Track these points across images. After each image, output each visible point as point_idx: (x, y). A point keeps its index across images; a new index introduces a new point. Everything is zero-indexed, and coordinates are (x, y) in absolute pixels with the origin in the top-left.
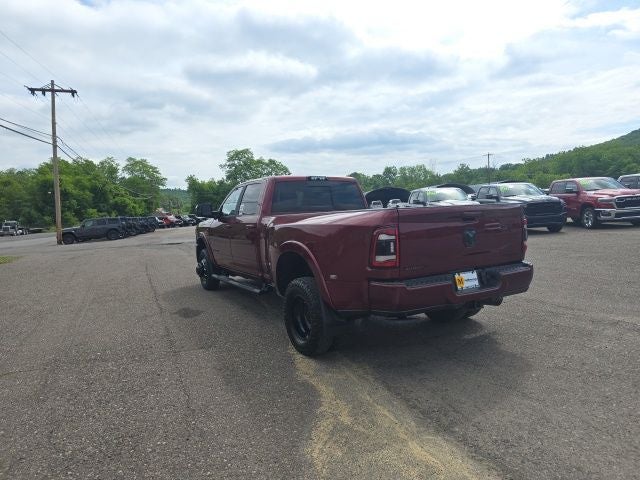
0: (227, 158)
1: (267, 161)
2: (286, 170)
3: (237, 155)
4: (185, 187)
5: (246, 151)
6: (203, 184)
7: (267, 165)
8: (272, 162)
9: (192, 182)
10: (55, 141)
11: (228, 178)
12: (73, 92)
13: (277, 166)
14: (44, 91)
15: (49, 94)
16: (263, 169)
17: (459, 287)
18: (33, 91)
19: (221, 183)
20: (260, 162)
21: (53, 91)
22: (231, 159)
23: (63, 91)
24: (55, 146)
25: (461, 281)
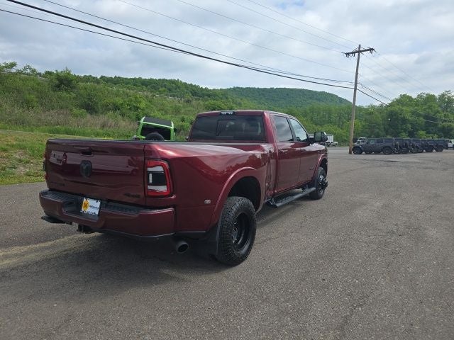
10: (356, 86)
12: (371, 50)
14: (353, 53)
15: (357, 54)
17: (83, 210)
18: (348, 54)
21: (359, 52)
23: (365, 50)
24: (355, 89)
25: (86, 206)
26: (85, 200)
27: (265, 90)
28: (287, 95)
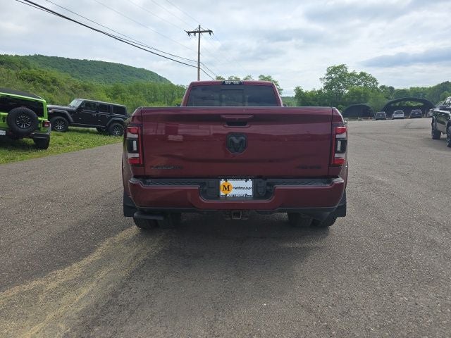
0: (326, 72)
1: (358, 74)
2: (374, 80)
3: (334, 70)
4: (294, 94)
5: (342, 66)
6: (306, 93)
7: (359, 77)
8: (363, 74)
9: (299, 91)
10: (199, 65)
11: (325, 88)
12: (210, 32)
13: (367, 78)
14: (194, 32)
15: (197, 34)
16: (355, 80)
17: (222, 193)
18: (189, 33)
19: (320, 92)
20: (352, 74)
21: (200, 32)
22: (330, 73)
23: (205, 32)
24: (199, 68)
25: (227, 188)
26: (222, 182)
27: (76, 61)
28: (105, 69)
